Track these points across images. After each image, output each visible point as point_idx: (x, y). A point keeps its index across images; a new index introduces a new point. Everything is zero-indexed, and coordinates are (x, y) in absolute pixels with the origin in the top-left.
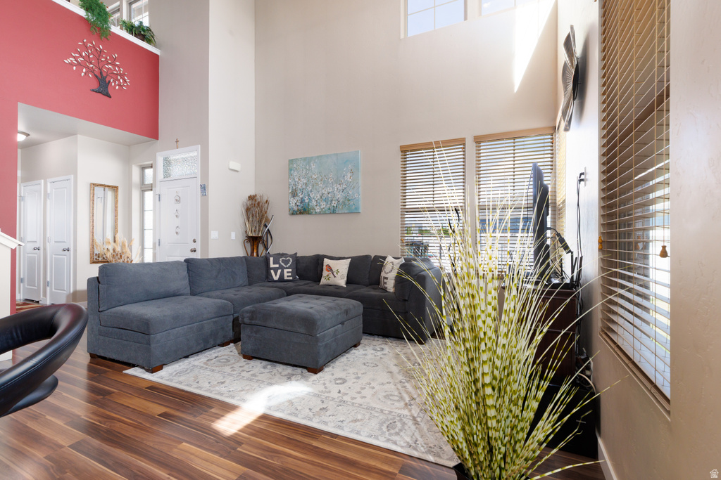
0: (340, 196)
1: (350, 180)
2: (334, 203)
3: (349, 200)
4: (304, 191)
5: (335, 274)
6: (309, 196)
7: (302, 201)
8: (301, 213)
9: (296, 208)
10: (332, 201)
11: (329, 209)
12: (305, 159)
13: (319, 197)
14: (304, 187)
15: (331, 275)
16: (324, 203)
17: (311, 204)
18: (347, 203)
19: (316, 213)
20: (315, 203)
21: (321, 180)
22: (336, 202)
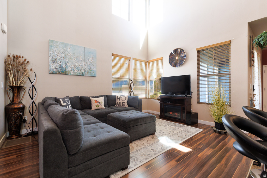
0: (86, 68)
1: (92, 62)
2: (83, 71)
3: (91, 71)
4: (62, 61)
5: (101, 104)
6: (66, 64)
7: (60, 66)
8: (59, 73)
9: (55, 70)
10: (81, 70)
11: (80, 73)
12: (63, 43)
13: (73, 66)
14: (62, 58)
15: (100, 105)
16: (77, 70)
17: (67, 69)
18: (90, 71)
19: (71, 75)
20: (70, 69)
21: (75, 58)
22: (84, 70)
